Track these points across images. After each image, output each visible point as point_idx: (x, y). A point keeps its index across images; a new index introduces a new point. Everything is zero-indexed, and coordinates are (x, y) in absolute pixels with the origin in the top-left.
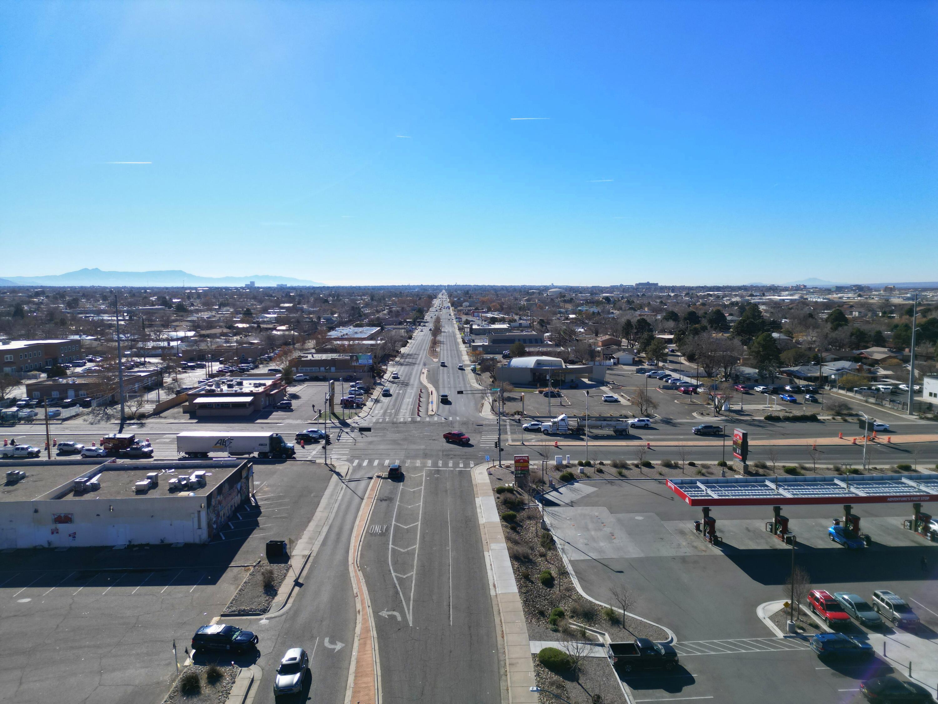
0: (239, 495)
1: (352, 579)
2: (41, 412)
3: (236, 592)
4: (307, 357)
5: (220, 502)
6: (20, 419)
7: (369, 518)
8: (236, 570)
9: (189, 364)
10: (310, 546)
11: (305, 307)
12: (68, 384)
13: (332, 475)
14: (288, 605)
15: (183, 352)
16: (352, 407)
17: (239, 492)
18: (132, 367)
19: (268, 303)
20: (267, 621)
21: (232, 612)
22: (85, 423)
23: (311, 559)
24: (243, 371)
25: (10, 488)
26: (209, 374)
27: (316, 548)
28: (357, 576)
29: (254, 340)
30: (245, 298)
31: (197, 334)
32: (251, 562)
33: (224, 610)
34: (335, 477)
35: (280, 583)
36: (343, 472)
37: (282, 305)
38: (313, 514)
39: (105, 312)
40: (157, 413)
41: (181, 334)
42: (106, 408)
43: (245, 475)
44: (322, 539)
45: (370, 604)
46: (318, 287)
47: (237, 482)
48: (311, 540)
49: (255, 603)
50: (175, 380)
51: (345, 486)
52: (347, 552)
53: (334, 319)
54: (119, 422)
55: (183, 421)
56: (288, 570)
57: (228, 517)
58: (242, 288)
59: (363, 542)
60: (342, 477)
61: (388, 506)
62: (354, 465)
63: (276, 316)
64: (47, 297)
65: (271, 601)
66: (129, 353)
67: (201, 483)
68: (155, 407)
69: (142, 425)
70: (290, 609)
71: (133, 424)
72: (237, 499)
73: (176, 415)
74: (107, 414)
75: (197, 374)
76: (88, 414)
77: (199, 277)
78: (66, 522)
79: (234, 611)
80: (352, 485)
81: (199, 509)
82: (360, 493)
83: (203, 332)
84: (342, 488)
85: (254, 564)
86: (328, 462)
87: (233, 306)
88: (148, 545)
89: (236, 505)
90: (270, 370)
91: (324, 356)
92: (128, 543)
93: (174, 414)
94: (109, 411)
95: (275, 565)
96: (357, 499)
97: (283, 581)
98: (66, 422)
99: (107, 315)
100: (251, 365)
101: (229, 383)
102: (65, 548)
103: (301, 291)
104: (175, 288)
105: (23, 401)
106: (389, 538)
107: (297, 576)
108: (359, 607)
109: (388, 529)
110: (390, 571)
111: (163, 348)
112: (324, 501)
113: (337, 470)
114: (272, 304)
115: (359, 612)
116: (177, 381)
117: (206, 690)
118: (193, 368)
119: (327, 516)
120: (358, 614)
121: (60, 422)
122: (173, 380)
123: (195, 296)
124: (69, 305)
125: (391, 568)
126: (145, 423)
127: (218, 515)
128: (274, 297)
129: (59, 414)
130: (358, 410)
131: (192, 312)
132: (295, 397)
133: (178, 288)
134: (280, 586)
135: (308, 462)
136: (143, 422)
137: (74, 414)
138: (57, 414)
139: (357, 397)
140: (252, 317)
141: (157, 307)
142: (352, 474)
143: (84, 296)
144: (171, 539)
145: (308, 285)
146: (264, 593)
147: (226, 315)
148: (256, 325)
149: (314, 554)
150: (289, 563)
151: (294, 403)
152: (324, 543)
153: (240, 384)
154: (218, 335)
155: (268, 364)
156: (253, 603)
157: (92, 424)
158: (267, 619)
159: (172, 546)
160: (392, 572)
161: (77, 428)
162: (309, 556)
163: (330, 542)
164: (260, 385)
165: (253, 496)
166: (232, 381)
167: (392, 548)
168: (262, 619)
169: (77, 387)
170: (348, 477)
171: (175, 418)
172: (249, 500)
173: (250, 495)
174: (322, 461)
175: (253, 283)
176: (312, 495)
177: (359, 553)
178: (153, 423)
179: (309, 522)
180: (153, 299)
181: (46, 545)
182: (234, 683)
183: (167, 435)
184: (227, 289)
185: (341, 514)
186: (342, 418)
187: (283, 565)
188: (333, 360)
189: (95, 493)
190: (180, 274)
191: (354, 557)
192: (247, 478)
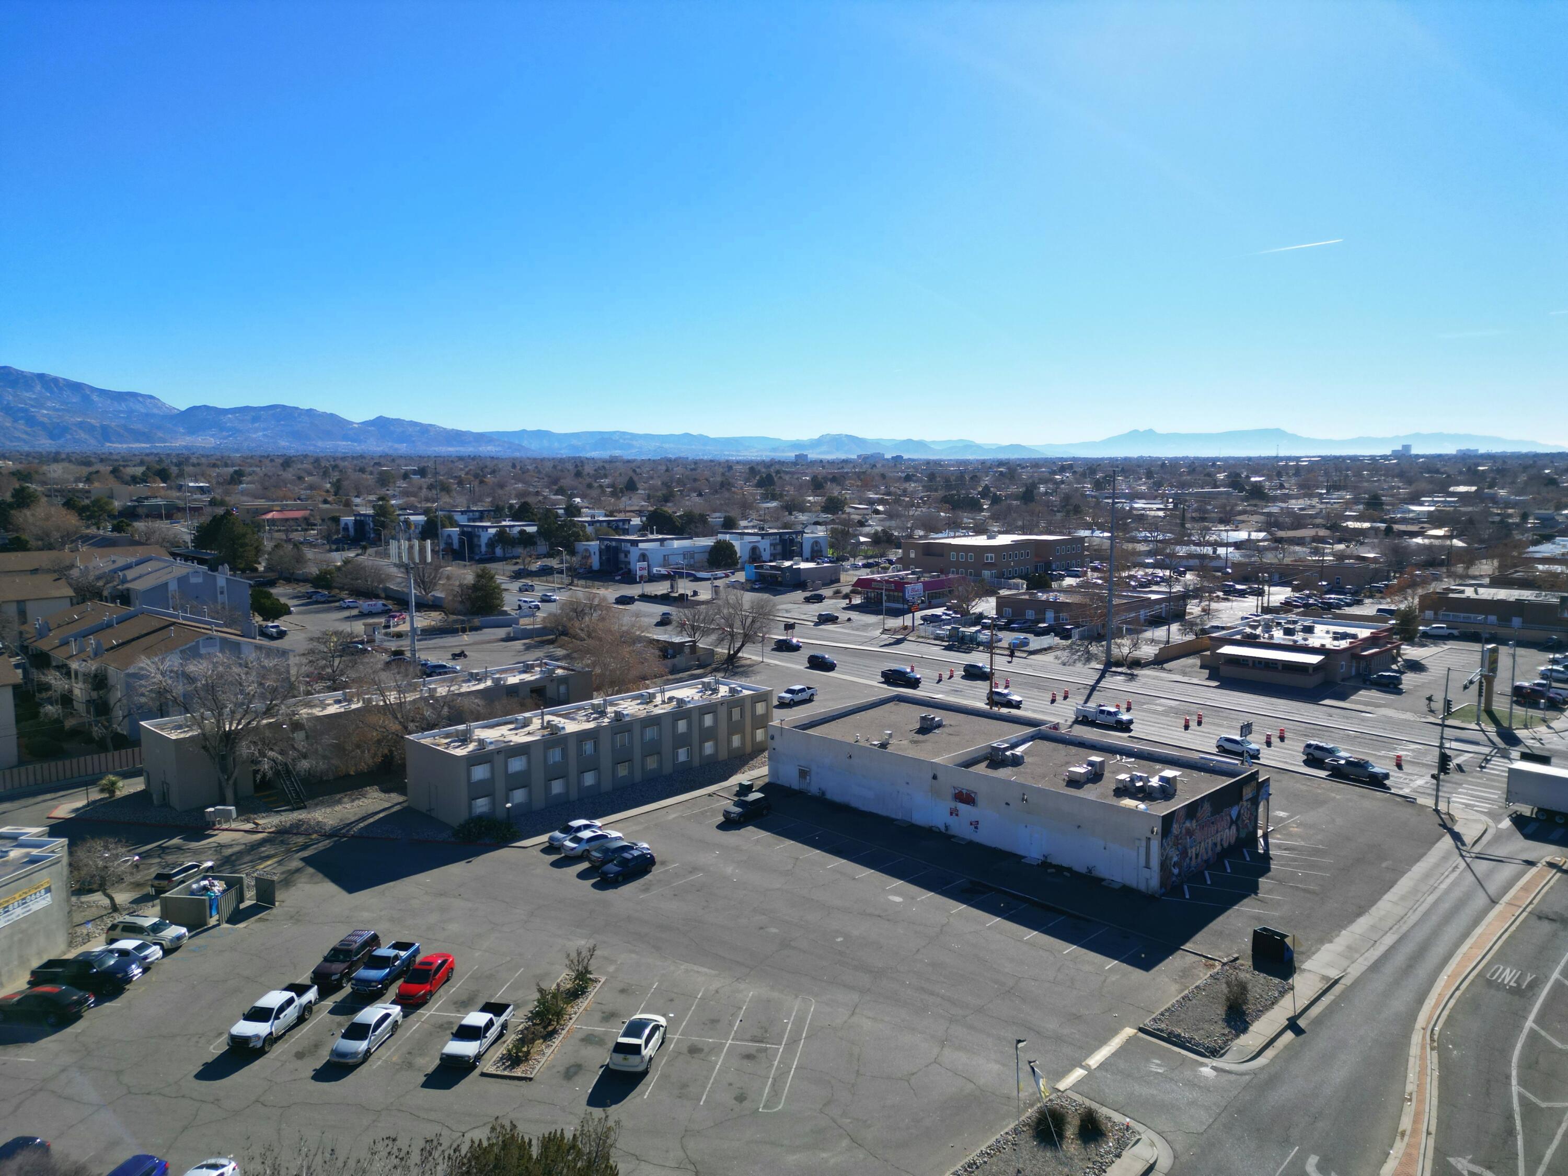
0: (1234, 828)
1: (1412, 1060)
2: (1007, 638)
3: (1178, 998)
4: (1462, 592)
5: (1190, 833)
6: (979, 644)
7: (1496, 947)
8: (1191, 958)
9: (1238, 587)
10: (1345, 963)
11: (1502, 493)
12: (1047, 601)
13: (1442, 836)
14: (1262, 1061)
15: (1235, 565)
16: (1535, 705)
17: (1232, 822)
18: (1149, 584)
19: (1423, 485)
20: (1214, 1073)
21: (1158, 1030)
22: (1056, 661)
23: (1337, 989)
24: (1328, 607)
25: (921, 737)
26: (1263, 607)
27: (1355, 971)
28: (1423, 1058)
29: (1369, 552)
30: (1384, 475)
31: (1270, 537)
32: (1220, 954)
33: (1147, 1021)
34: (1447, 840)
35: (1260, 1013)
36: (1469, 834)
37: (1452, 489)
38: (1373, 902)
39: (1141, 496)
40: (1159, 661)
41: (1242, 535)
42: (1090, 643)
43: (1250, 796)
44: (1375, 958)
45: (1433, 1129)
46: (1547, 455)
47: (1231, 805)
48: (1351, 952)
49: (1201, 1032)
50: (1207, 611)
51: (1463, 865)
52: (1420, 1001)
53: (1560, 519)
54: (1101, 667)
55: (1195, 681)
56: (1282, 994)
57: (1207, 861)
58: (1385, 457)
59: (1463, 994)
60: (1463, 844)
61: (1555, 935)
62: (1500, 826)
63: (1432, 509)
64: (1075, 473)
65: (1232, 1040)
66: (1151, 561)
67: (1167, 790)
68: (1157, 652)
69: (1132, 677)
70: (1262, 1069)
71: (1121, 673)
72: (1229, 835)
73: (1188, 670)
74: (1088, 652)
75: (1246, 605)
76: (1064, 649)
77: (1308, 439)
78: (968, 803)
79: (1162, 1031)
80: (1481, 867)
81: (1149, 835)
82: (1492, 888)
83: (1281, 534)
84: (1456, 867)
85: (1225, 960)
86: (1442, 807)
87: (1354, 489)
88: (1069, 869)
89: (1226, 845)
90: (1379, 610)
91: (1502, 594)
92: (1042, 858)
93: (1185, 666)
94: (1094, 649)
95: (1262, 975)
96: (1480, 900)
97: (1267, 1009)
98: (1032, 657)
99: (1144, 501)
100: (1348, 599)
101: (1287, 626)
102: (963, 839)
103: (1504, 462)
104: (1264, 458)
105: (989, 618)
106: (1533, 1005)
107: (1298, 1011)
108: (1406, 1123)
109: (1534, 985)
110: (1508, 1077)
111: (1203, 557)
112: (1404, 884)
113: (1457, 828)
114: (1431, 486)
115: (1403, 1134)
116: (1209, 614)
117: (1071, 1146)
118: (1242, 594)
119: (1402, 913)
120: (1398, 1138)
121: (1024, 655)
122: (1204, 610)
123: (1291, 472)
124: (1098, 485)
125: (1514, 1073)
126: (1137, 676)
127: (1184, 853)
128: (1443, 473)
129: (1027, 644)
130: (1549, 714)
131: (1275, 499)
132: (1416, 666)
133: (1268, 458)
134: (1258, 1017)
135: (1398, 799)
136: (1135, 672)
137: (1046, 646)
138: (1025, 643)
139: (1554, 684)
140: (1383, 510)
141: (1222, 489)
142: (1489, 844)
143: (1123, 470)
144: (1103, 871)
145: (1524, 450)
146: (1223, 1020)
147: (1335, 506)
148: (1382, 526)
149: (1347, 981)
150: (1290, 981)
151: (1409, 680)
152: (1375, 967)
153: (1309, 630)
154: (1308, 540)
155: (1382, 598)
156: (1198, 1030)
157: (1064, 665)
158: (1214, 1068)
159: (1103, 883)
160: (1514, 1081)
161: (1043, 668)
162: (1336, 982)
163: (1389, 969)
164: (1344, 636)
165: (1265, 836)
166: (1295, 622)
167: (1531, 1029)
168: (1206, 1065)
169: (1058, 607)
170: (1477, 849)
171: (1184, 674)
172: (1256, 840)
173: (1260, 833)
174: (1429, 802)
175: (1407, 447)
176: (1384, 865)
177: (1446, 1013)
178: (1148, 676)
179: (1359, 915)
180: (1221, 476)
181: (943, 829)
182: (1118, 1156)
183: (1162, 700)
184: (1354, 459)
185: (1434, 919)
186: (1506, 724)
187: (1276, 981)
188: (1519, 603)
189: (1015, 769)
190: (1278, 434)
191: (1430, 1017)
192: (1255, 802)
